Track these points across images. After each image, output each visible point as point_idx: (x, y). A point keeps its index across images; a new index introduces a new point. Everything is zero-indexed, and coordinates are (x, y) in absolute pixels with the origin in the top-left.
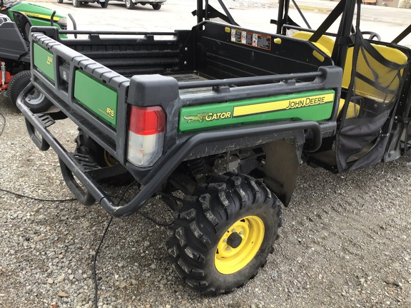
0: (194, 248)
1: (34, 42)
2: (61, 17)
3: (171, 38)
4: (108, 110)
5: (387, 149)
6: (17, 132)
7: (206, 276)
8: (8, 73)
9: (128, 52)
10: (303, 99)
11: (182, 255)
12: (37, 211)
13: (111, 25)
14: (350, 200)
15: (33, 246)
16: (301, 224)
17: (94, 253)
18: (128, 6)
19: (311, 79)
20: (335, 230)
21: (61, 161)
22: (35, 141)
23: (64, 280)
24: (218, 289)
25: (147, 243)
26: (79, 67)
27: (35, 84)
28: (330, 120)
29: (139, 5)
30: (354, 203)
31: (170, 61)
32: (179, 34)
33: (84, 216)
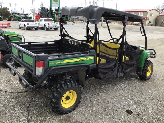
0: (55, 99)
1: (12, 46)
2: (20, 36)
3: (53, 43)
4: (31, 62)
5: (118, 73)
6: (5, 73)
7: (59, 107)
8: (2, 55)
9: (40, 47)
10: (84, 58)
11: (52, 101)
12: (11, 96)
13: (39, 37)
14: (109, 89)
15: (10, 105)
16: (92, 96)
17: (28, 106)
18: (45, 29)
19: (87, 53)
20: (102, 97)
21: (19, 77)
22: (12, 73)
23: (19, 112)
24: (63, 112)
25: (44, 103)
26: (24, 52)
27: (12, 57)
28: (94, 64)
29: (49, 29)
30: (110, 90)
31: (53, 49)
32: (55, 42)
33: (26, 96)
